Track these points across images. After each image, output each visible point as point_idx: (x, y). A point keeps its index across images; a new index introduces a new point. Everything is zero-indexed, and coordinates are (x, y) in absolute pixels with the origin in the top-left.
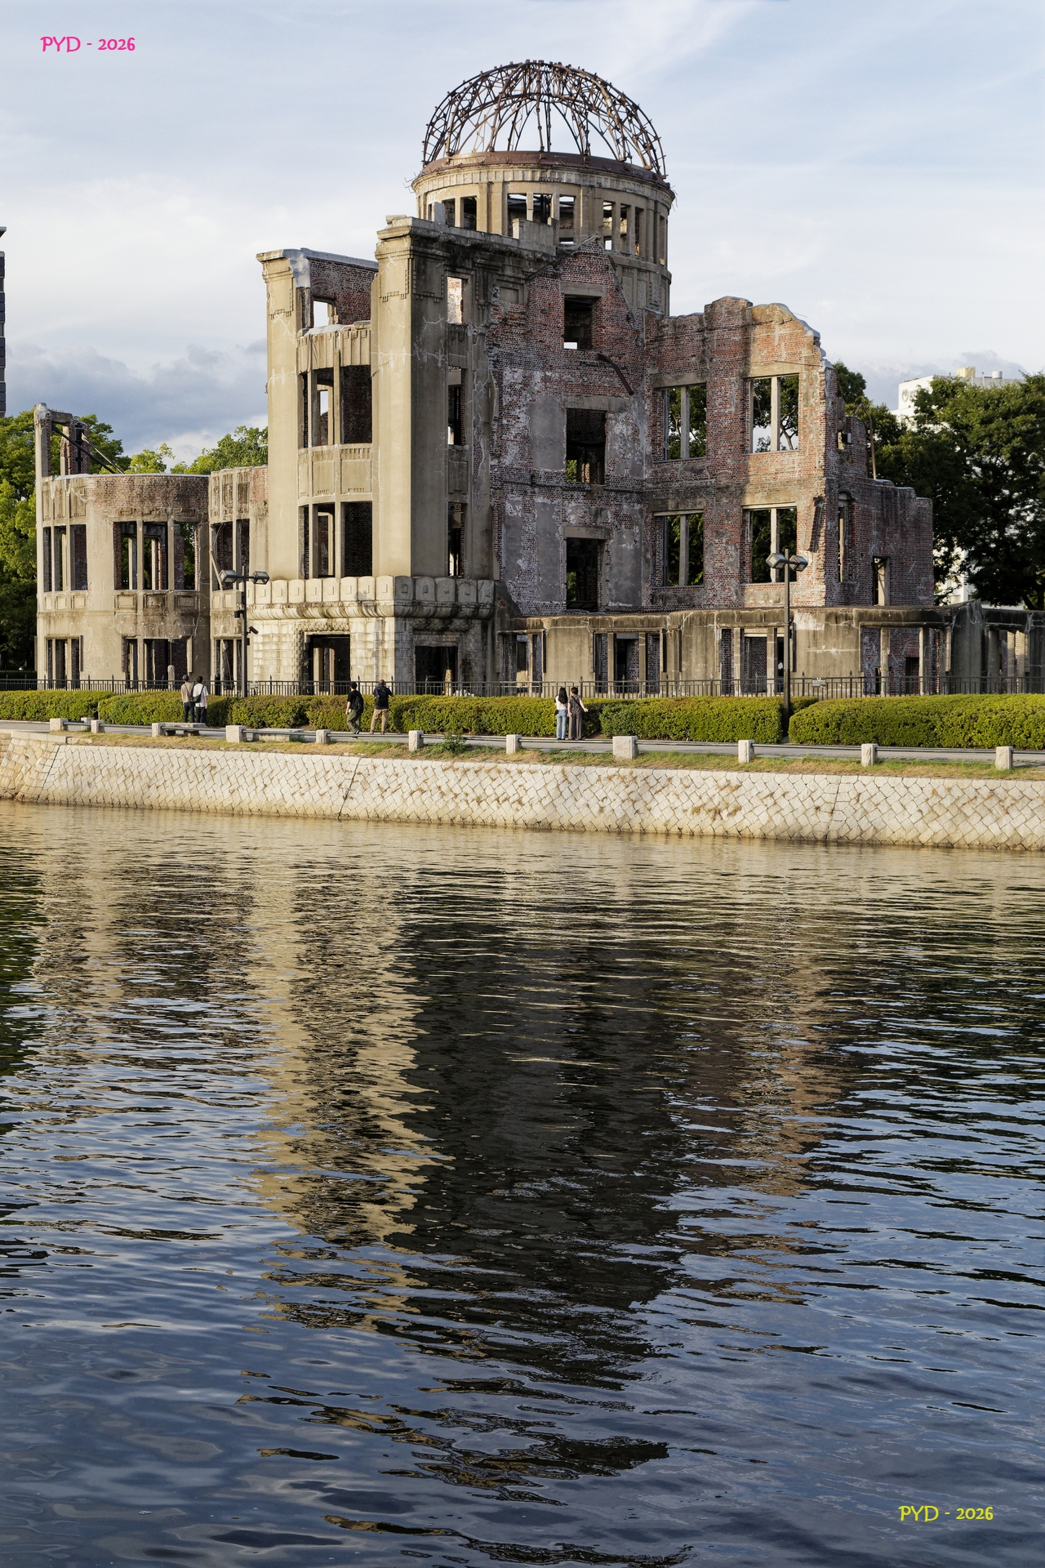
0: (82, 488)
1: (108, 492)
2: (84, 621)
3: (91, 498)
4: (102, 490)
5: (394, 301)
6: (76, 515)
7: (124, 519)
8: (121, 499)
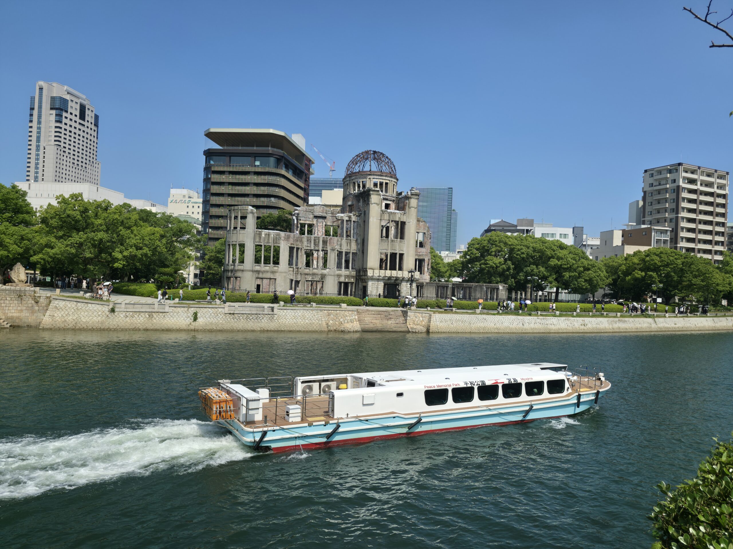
0: (279, 235)
1: (287, 238)
2: (277, 274)
3: (283, 239)
4: (286, 237)
5: (412, 209)
6: (276, 243)
7: (292, 246)
8: (291, 240)
